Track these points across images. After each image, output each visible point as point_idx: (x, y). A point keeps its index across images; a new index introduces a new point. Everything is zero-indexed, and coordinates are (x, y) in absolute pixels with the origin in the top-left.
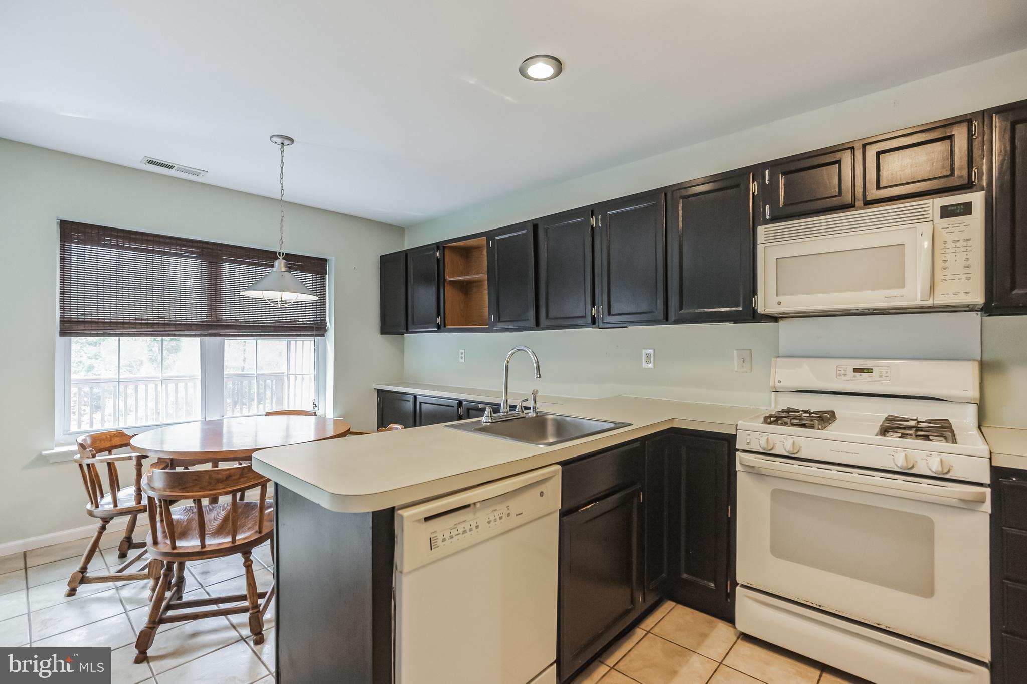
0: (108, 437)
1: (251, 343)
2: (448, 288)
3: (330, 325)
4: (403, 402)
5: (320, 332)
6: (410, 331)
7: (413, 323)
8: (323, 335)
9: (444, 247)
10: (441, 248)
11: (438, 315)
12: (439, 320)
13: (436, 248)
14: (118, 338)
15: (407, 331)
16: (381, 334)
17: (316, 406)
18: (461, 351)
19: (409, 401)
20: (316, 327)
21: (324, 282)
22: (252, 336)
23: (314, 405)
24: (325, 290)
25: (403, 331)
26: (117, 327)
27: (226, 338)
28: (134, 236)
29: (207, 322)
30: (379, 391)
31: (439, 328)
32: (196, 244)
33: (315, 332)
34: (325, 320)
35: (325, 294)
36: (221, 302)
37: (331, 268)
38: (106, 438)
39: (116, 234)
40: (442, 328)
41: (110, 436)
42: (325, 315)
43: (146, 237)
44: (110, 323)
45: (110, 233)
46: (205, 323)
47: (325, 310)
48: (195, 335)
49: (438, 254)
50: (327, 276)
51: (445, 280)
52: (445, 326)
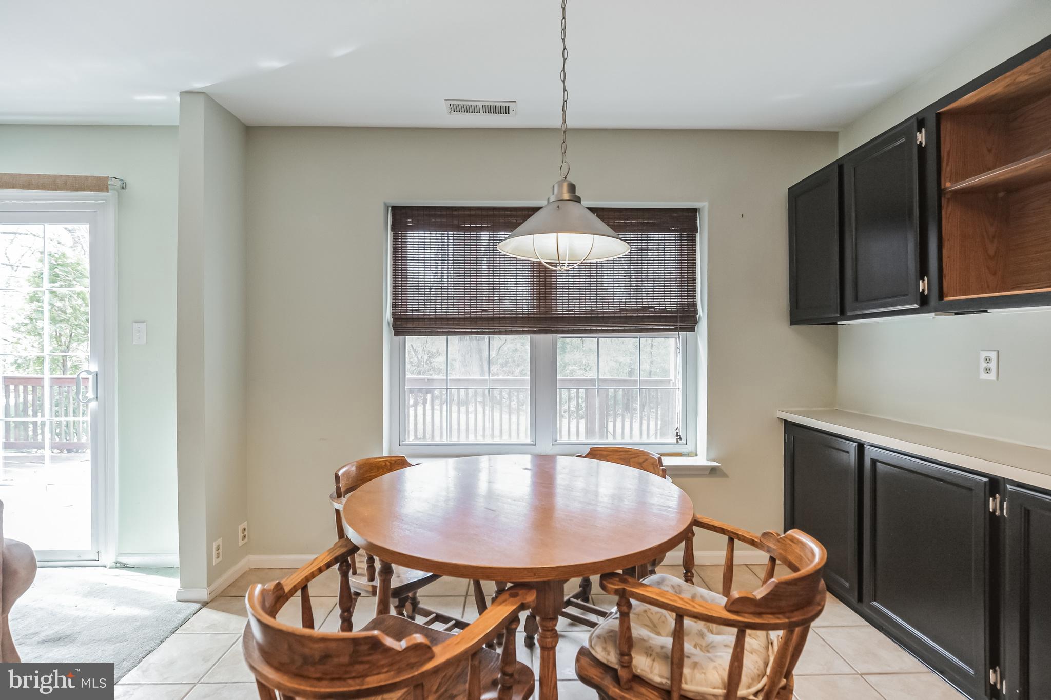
0: (388, 463)
1: (590, 341)
2: (950, 209)
3: (702, 313)
4: (834, 452)
5: (688, 324)
6: (849, 314)
7: (856, 299)
8: (692, 329)
9: (939, 116)
10: (931, 121)
11: (923, 272)
12: (923, 285)
13: (915, 125)
14: (446, 336)
15: (843, 315)
16: (791, 324)
17: (680, 439)
18: (984, 354)
19: (848, 452)
20: (680, 316)
21: (694, 246)
22: (591, 332)
23: (677, 436)
24: (694, 259)
25: (833, 316)
26: (442, 323)
27: (559, 336)
28: (455, 213)
29: (534, 314)
30: (787, 423)
31: (924, 304)
32: (520, 213)
33: (678, 325)
34: (695, 305)
35: (694, 265)
36: (551, 287)
37: (703, 223)
38: (386, 465)
39: (439, 213)
40: (934, 300)
41: (390, 463)
42: (694, 297)
43: (467, 213)
44: (436, 319)
45: (434, 213)
46: (532, 316)
47: (694, 290)
48: (523, 333)
49: (921, 137)
50: (698, 235)
51: (940, 191)
52: (941, 296)
